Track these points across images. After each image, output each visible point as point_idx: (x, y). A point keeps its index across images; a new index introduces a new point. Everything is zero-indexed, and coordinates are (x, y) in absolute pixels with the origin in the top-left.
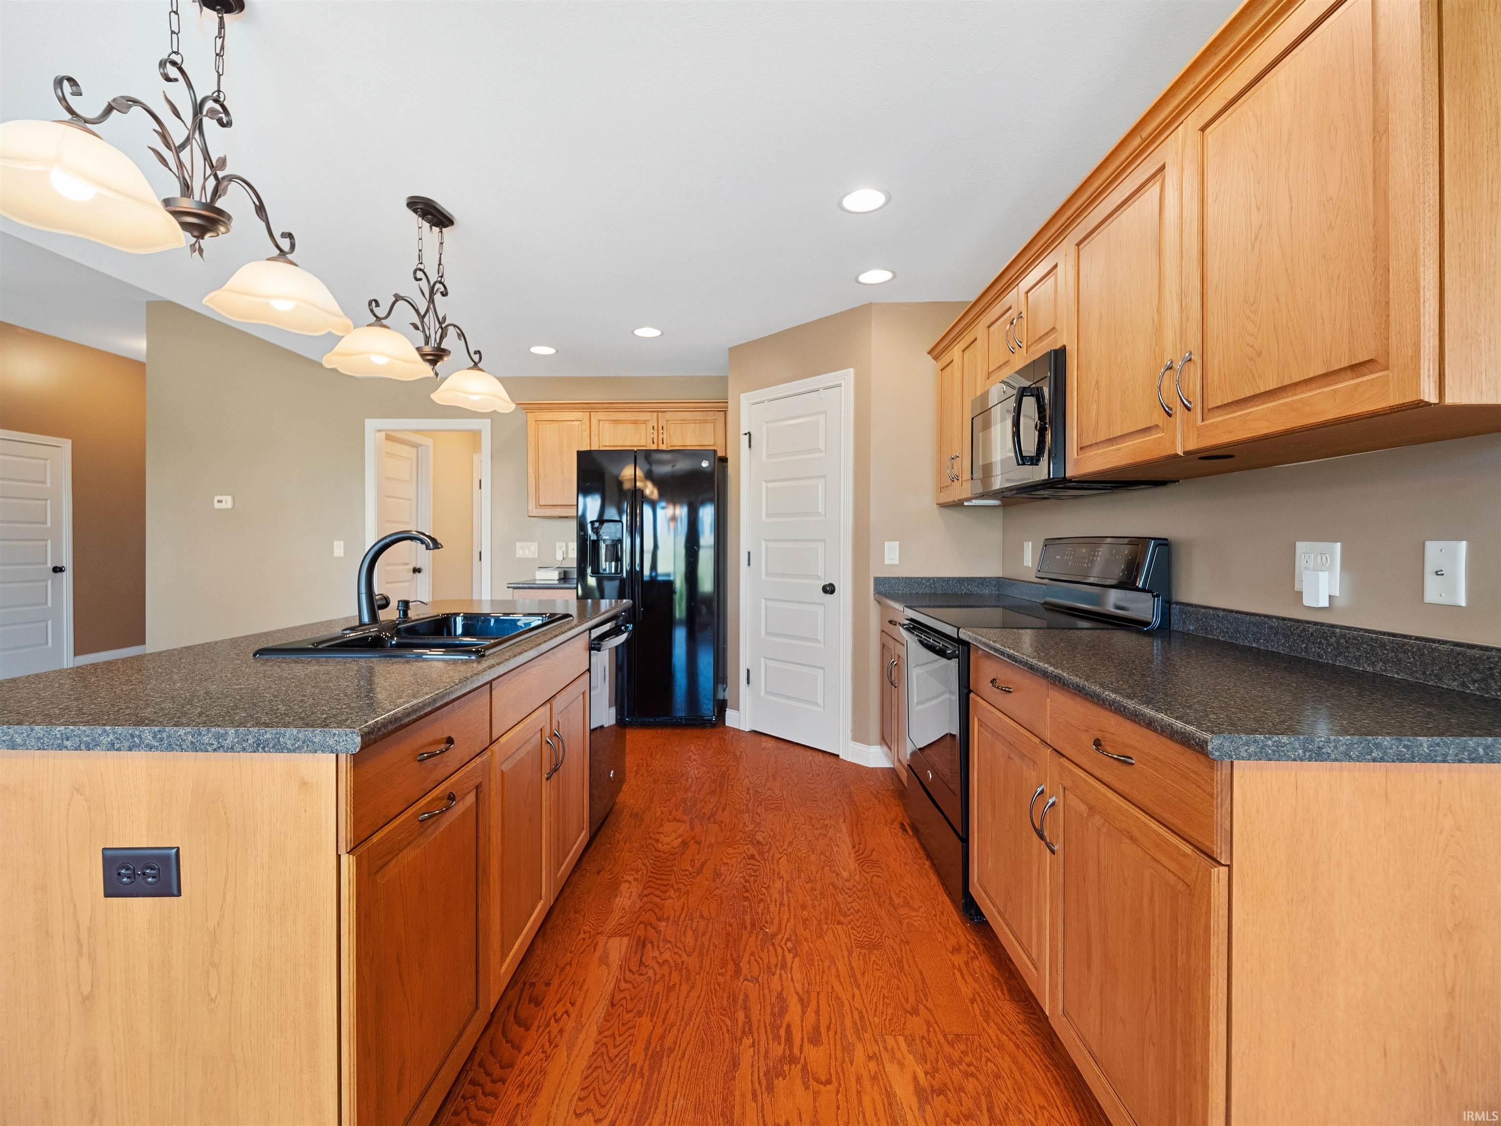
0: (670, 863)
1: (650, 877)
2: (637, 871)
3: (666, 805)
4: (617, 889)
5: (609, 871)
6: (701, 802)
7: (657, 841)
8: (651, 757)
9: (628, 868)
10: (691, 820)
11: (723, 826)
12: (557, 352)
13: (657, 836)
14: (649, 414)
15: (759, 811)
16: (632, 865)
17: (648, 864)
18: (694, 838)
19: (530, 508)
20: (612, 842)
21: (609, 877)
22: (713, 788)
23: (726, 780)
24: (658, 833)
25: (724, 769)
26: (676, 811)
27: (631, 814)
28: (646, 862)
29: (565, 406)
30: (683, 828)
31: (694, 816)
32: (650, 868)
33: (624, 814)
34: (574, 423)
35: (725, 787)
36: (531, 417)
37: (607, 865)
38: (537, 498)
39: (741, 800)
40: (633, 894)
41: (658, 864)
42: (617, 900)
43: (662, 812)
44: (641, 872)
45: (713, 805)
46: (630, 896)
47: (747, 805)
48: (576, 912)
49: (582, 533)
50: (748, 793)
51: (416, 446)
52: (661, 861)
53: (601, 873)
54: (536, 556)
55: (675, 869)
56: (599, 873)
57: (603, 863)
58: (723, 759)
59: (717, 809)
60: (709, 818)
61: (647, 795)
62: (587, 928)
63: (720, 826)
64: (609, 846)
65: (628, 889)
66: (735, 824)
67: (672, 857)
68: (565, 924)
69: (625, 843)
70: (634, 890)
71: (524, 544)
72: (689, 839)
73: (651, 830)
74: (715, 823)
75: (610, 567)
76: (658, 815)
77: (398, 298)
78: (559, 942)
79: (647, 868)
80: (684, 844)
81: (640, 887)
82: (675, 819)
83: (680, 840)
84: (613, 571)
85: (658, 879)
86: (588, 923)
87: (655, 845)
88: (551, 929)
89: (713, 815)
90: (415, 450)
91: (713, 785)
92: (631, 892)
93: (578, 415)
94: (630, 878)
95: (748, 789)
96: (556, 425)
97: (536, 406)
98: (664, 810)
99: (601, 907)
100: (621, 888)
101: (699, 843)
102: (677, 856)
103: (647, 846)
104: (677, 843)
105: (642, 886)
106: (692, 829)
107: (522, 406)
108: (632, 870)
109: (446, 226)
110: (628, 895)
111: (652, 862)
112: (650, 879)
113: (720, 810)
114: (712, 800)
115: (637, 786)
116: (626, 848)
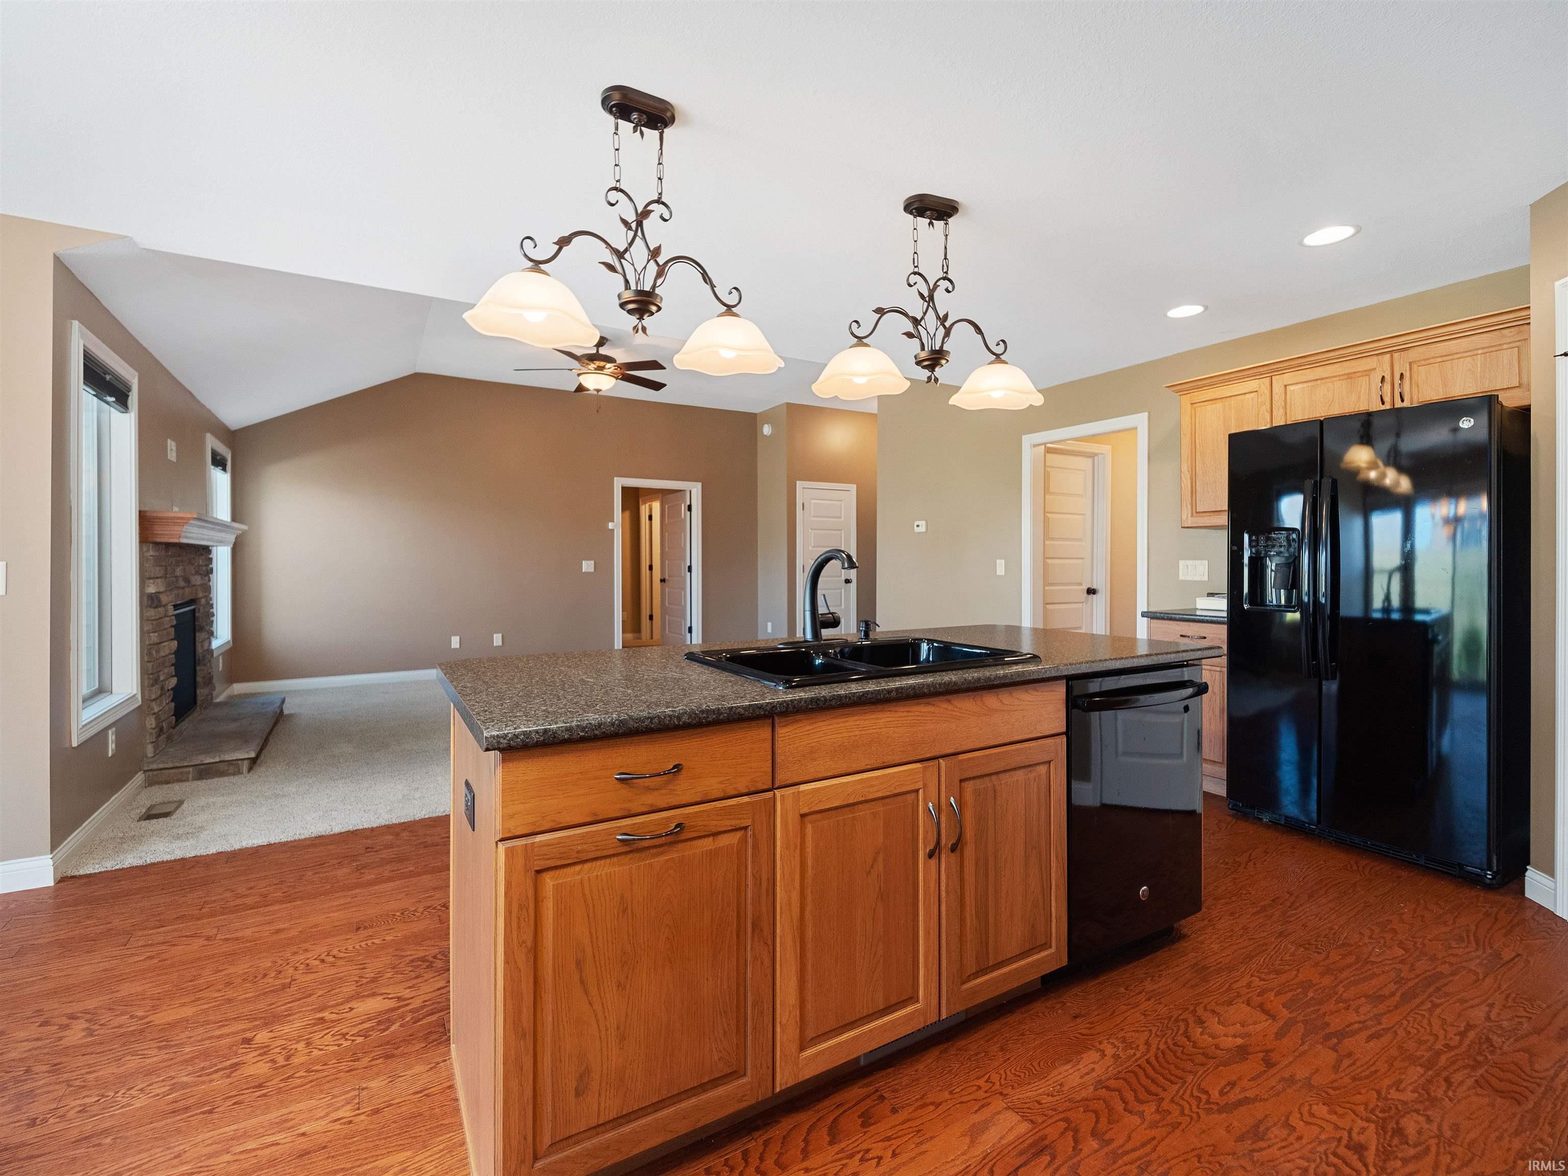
0: (1188, 1066)
1: (1139, 1066)
2: (1129, 1046)
3: (1267, 977)
4: (1079, 1053)
5: (1091, 1023)
6: (1337, 1002)
7: (1200, 1022)
8: (1310, 896)
9: (1121, 1034)
10: (1290, 1023)
11: (1346, 1062)
12: (1206, 308)
13: (1206, 1015)
14: (1375, 358)
15: (1457, 1077)
16: (1128, 1035)
17: (1154, 1047)
18: (1267, 1052)
19: (1184, 517)
20: (1132, 988)
21: (1083, 1031)
22: (1386, 992)
23: (1432, 989)
24: (1213, 1012)
25: (1445, 969)
26: (1276, 995)
27: (1196, 964)
28: (1154, 1043)
29: (1232, 376)
30: (1262, 1026)
31: (1301, 1018)
32: (1151, 1055)
33: (1185, 958)
34: (1247, 396)
35: (1418, 1001)
36: (1186, 400)
37: (1096, 1013)
38: (1193, 504)
39: (1432, 1038)
40: (1094, 1074)
41: (1170, 1057)
42: (1067, 1067)
43: (1249, 985)
44: (1132, 1052)
45: (1357, 1019)
46: (1087, 1074)
47: (1438, 1054)
48: (1002, 1049)
49: (1235, 548)
50: (1463, 1035)
51: (1092, 456)
52: (1179, 1054)
53: (1079, 1020)
54: (1206, 578)
55: (1190, 1078)
56: (1076, 1017)
57: (1094, 1008)
58: (1460, 952)
59: (1360, 1030)
60: (1328, 1037)
61: (1251, 948)
62: (995, 1078)
63: (1339, 1062)
64: (1122, 990)
65: (1094, 1063)
66: (1376, 1071)
67: (1200, 1059)
68: (977, 1054)
69: (1149, 999)
70: (1099, 1070)
71: (1190, 562)
72: (1258, 1049)
73: (1205, 1001)
74: (1334, 1049)
75: (1279, 598)
76: (1239, 984)
77: (880, 311)
78: (950, 1071)
79: (1148, 1051)
80: (1243, 1052)
81: (1112, 1071)
82: (1262, 1007)
83: (1239, 1041)
84: (1283, 602)
85: (1147, 1076)
86: (1002, 1072)
87: (1192, 1024)
88: (957, 1050)
89: (1342, 1035)
90: (1090, 460)
91: (1392, 987)
92: (1093, 1070)
93: (1253, 385)
94: (1110, 1051)
95: (1470, 1027)
96: (1219, 405)
97: (1191, 385)
98: (1257, 982)
99: (1035, 1064)
100: (1084, 1055)
101: (1269, 1064)
102: (1212, 1061)
103: (1177, 1020)
104: (1230, 1042)
105: (1115, 1072)
106: (1280, 1035)
107: (1174, 389)
108: (1124, 1040)
109: (950, 216)
110: (1084, 1071)
111: (1162, 1046)
112: (1137, 1069)
113: (1364, 1035)
114: (1363, 1010)
115: (1245, 928)
116: (1142, 1007)
